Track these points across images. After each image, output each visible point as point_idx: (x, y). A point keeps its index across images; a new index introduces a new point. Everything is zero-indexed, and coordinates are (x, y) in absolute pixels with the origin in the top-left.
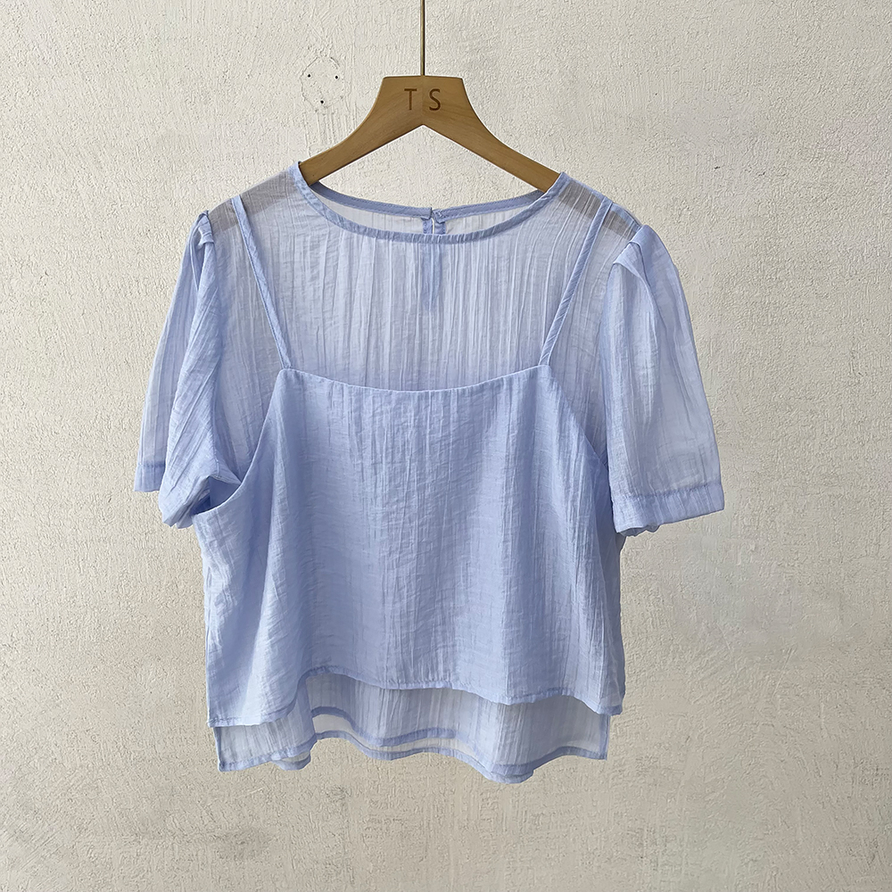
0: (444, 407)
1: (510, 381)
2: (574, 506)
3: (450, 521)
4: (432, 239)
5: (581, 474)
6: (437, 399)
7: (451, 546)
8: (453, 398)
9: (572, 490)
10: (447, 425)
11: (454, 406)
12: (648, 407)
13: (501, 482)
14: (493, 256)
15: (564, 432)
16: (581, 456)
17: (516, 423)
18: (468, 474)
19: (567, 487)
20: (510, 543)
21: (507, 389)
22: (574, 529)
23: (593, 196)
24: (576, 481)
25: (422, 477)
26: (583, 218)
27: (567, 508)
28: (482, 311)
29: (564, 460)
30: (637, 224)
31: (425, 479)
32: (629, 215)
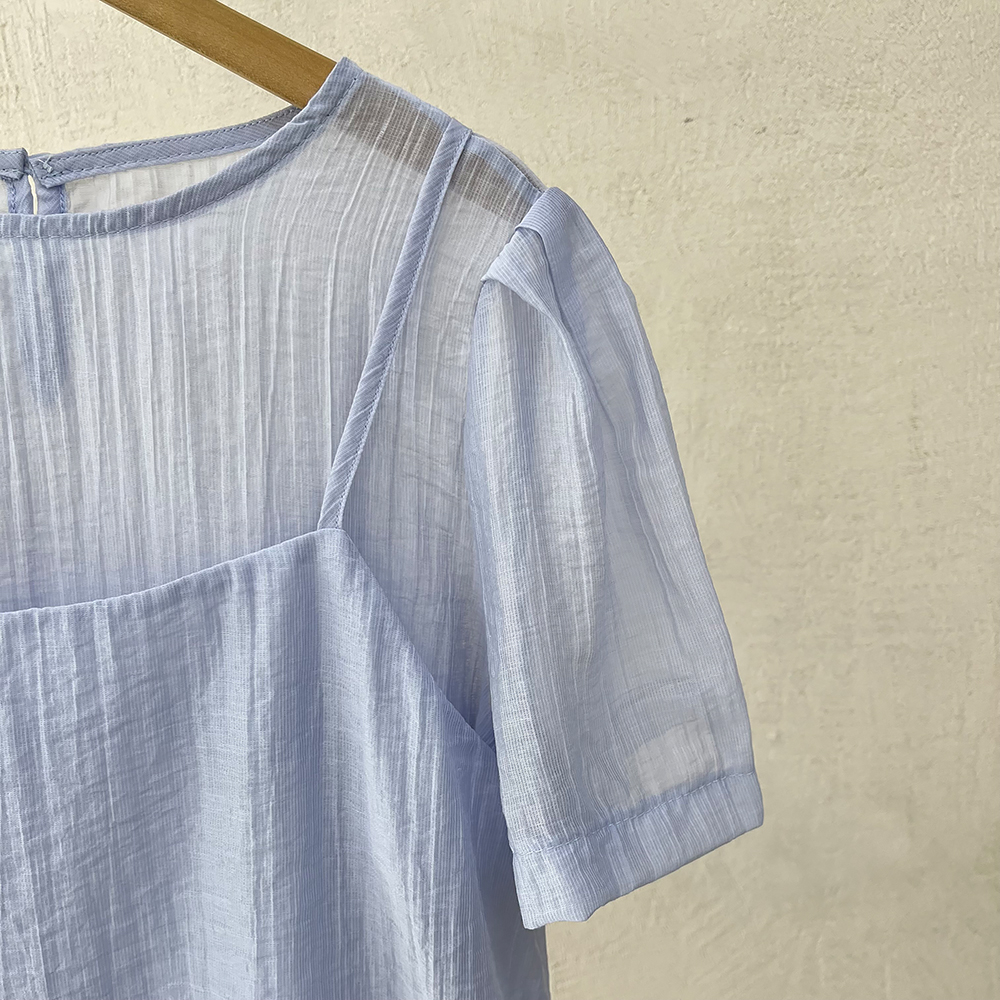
0: (78, 648)
1: (248, 574)
2: (420, 865)
3: (128, 910)
4: (23, 224)
5: (434, 787)
6: (58, 631)
7: (139, 965)
8: (100, 625)
9: (413, 827)
10: (89, 691)
11: (104, 644)
12: (583, 620)
13: (242, 816)
14: (186, 266)
15: (388, 687)
16: (431, 747)
17: (268, 673)
18: (163, 799)
19: (403, 822)
20: (273, 962)
21: (241, 593)
22: (425, 918)
23: (424, 116)
24: (423, 806)
25: (39, 821)
26: (402, 171)
27: (405, 872)
28: (169, 401)
29: (392, 758)
30: (532, 186)
31: (46, 826)
32: (512, 164)
